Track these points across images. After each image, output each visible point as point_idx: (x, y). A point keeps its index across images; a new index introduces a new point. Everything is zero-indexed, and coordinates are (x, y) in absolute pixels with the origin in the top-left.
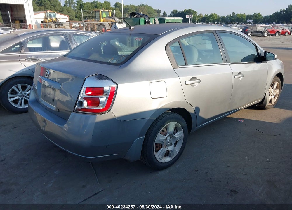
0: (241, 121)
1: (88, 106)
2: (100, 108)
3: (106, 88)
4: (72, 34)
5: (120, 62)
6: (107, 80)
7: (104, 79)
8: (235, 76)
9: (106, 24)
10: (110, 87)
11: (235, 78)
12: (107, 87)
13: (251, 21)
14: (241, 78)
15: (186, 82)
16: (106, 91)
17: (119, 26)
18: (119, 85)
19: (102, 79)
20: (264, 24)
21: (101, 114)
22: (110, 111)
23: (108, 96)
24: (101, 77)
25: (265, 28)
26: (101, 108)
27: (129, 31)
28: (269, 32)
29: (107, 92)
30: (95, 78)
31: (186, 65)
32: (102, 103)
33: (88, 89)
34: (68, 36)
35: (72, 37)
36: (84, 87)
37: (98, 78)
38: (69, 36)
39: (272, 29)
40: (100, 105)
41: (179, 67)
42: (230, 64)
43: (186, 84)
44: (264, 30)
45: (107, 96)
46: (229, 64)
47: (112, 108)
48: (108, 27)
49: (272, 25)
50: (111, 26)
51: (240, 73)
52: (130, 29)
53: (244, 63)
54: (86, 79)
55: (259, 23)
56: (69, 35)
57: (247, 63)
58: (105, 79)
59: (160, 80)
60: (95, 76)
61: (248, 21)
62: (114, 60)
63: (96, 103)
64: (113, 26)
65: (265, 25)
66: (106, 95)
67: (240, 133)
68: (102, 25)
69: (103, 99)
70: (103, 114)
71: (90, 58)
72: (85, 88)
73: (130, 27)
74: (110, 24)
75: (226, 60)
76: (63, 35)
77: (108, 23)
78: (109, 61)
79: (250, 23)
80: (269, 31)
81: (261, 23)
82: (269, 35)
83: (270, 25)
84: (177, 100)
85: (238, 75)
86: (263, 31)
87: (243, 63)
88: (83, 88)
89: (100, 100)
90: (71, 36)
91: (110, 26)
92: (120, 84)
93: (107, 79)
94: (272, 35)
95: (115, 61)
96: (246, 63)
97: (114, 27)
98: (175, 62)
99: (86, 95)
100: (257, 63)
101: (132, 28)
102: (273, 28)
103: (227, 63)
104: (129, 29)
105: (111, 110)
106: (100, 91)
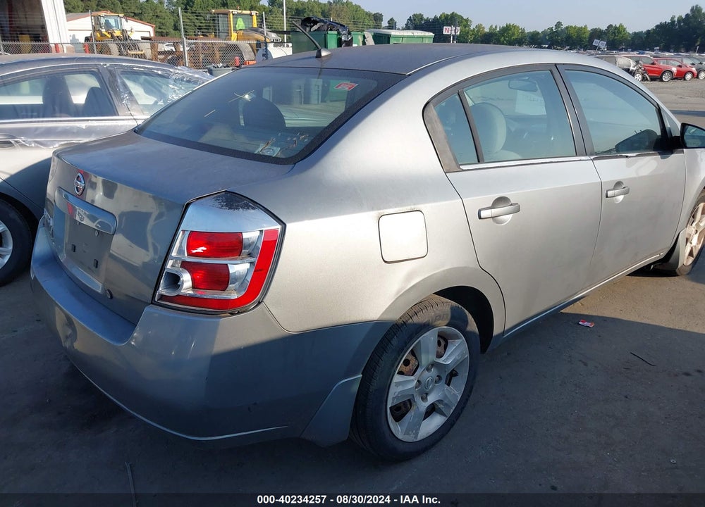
0: (586, 324)
1: (194, 287)
2: (233, 294)
3: (251, 236)
4: (119, 71)
5: (292, 155)
6: (252, 211)
7: (243, 207)
8: (607, 191)
9: (245, 45)
10: (261, 231)
11: (607, 197)
12: (253, 230)
13: (602, 44)
14: (621, 198)
15: (480, 211)
16: (250, 245)
17: (277, 52)
18: (289, 226)
19: (237, 208)
20: (632, 51)
21: (232, 314)
22: (259, 303)
23: (255, 260)
24: (234, 200)
25: (637, 62)
26: (234, 296)
27: (316, 63)
28: (646, 71)
29: (252, 247)
30: (217, 203)
31: (479, 161)
32: (236, 280)
33: (195, 238)
34: (107, 76)
35: (118, 77)
36: (184, 231)
37: (227, 205)
38: (109, 75)
39: (653, 64)
40: (230, 286)
41: (461, 167)
42: (594, 159)
43: (480, 218)
44: (634, 67)
45: (252, 260)
46: (592, 157)
47: (267, 297)
48: (248, 55)
49: (653, 53)
50: (257, 50)
51: (618, 184)
52: (319, 56)
53: (629, 155)
54: (188, 205)
55: (621, 50)
56: (110, 71)
57: (637, 156)
58: (246, 207)
59: (408, 208)
60: (217, 196)
61: (594, 44)
62: (275, 148)
63: (220, 279)
64: (261, 51)
65: (635, 54)
66: (250, 255)
67: (586, 364)
68: (235, 48)
69: (240, 268)
70: (239, 313)
71: (206, 139)
72: (187, 234)
73: (319, 52)
74: (255, 48)
75: (584, 149)
76: (92, 73)
77: (250, 44)
78: (260, 149)
79: (599, 49)
80: (647, 68)
81: (626, 50)
82: (647, 80)
83: (648, 55)
84: (455, 266)
85: (614, 189)
86: (631, 68)
87: (627, 157)
88: (180, 234)
89: (231, 271)
90: (115, 77)
91: (253, 50)
92: (291, 222)
93: (253, 208)
94: (653, 79)
95: (275, 152)
96: (635, 154)
97: (264, 55)
98: (450, 154)
99: (190, 254)
100: (660, 154)
101: (324, 53)
102: (657, 60)
103: (586, 155)
104: (316, 57)
105: (265, 300)
106: (232, 245)
